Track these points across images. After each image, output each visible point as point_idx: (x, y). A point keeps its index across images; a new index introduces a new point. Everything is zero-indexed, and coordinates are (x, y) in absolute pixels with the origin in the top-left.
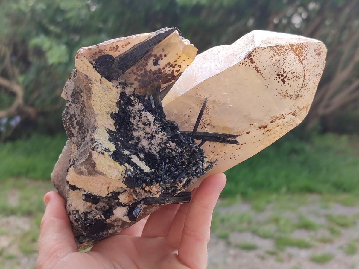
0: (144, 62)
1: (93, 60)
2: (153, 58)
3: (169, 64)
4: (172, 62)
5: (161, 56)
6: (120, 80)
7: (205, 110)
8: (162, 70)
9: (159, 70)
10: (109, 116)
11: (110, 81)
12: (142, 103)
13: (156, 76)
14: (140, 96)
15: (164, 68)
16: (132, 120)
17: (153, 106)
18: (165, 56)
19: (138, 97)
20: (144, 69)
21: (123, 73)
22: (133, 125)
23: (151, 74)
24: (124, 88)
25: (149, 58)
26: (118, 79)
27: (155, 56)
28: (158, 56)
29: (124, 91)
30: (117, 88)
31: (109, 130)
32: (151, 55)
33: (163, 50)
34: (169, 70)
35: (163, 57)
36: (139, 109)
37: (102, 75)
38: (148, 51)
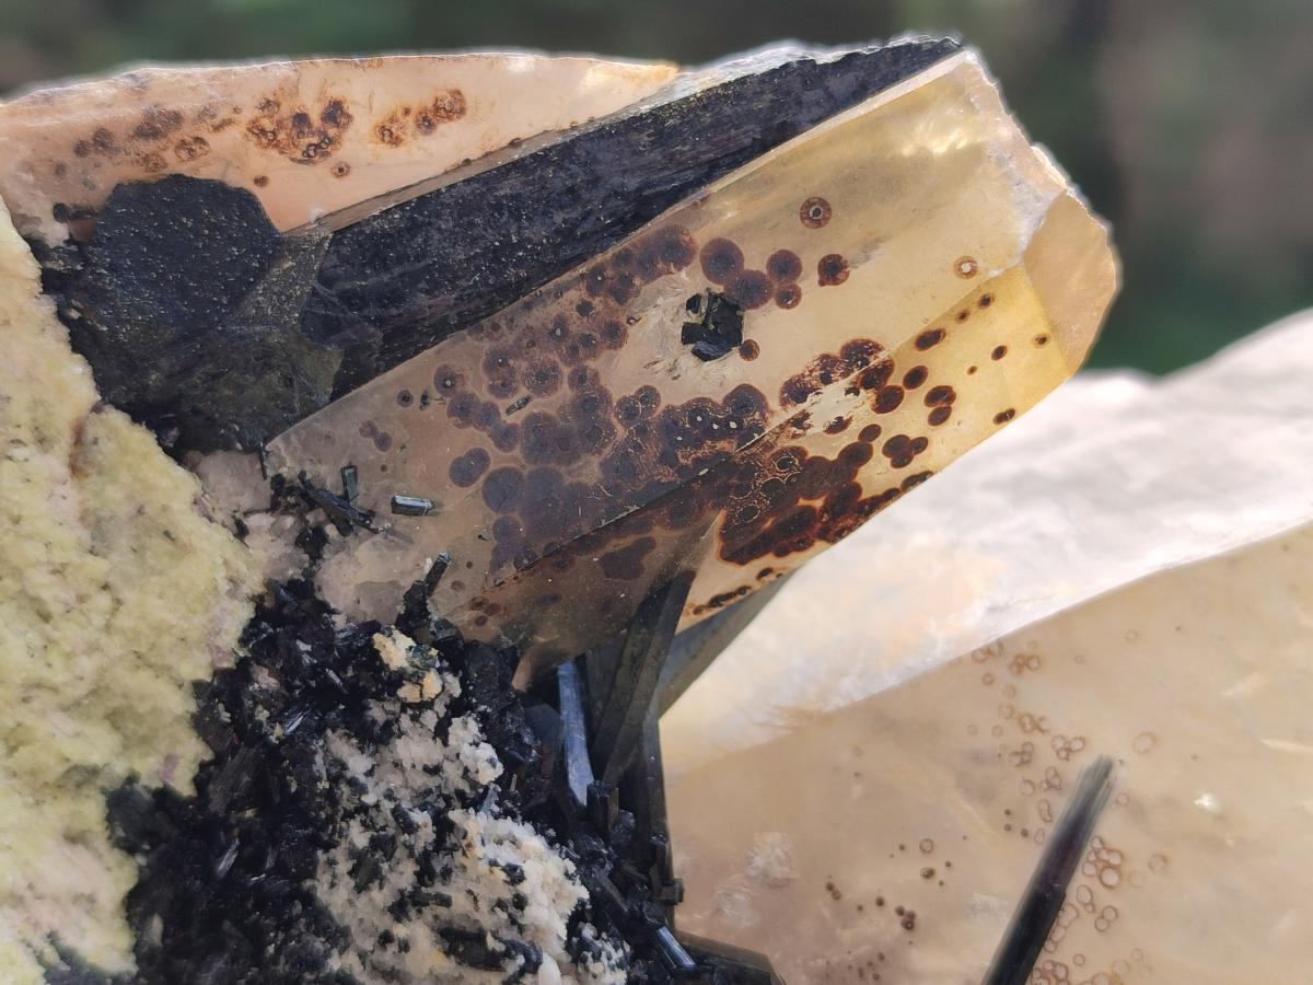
0: (584, 308)
1: (60, 212)
2: (691, 280)
3: (859, 351)
4: (895, 341)
5: (786, 265)
6: (287, 456)
7: (1081, 884)
8: (773, 403)
9: (745, 399)
10: (92, 811)
11: (177, 453)
12: (483, 718)
13: (699, 463)
14: (473, 646)
15: (796, 391)
16: (335, 892)
17: (580, 778)
18: (833, 270)
19: (455, 653)
20: (579, 378)
21: (343, 386)
22: (338, 937)
23: (642, 431)
24: (312, 543)
25: (650, 274)
26: (277, 443)
27: (722, 257)
28: (755, 260)
29: (309, 574)
30: (241, 532)
31: (66, 956)
32: (675, 251)
33: (816, 212)
34: (839, 425)
35: (808, 282)
36: (432, 782)
37: (103, 383)
38: (643, 207)
